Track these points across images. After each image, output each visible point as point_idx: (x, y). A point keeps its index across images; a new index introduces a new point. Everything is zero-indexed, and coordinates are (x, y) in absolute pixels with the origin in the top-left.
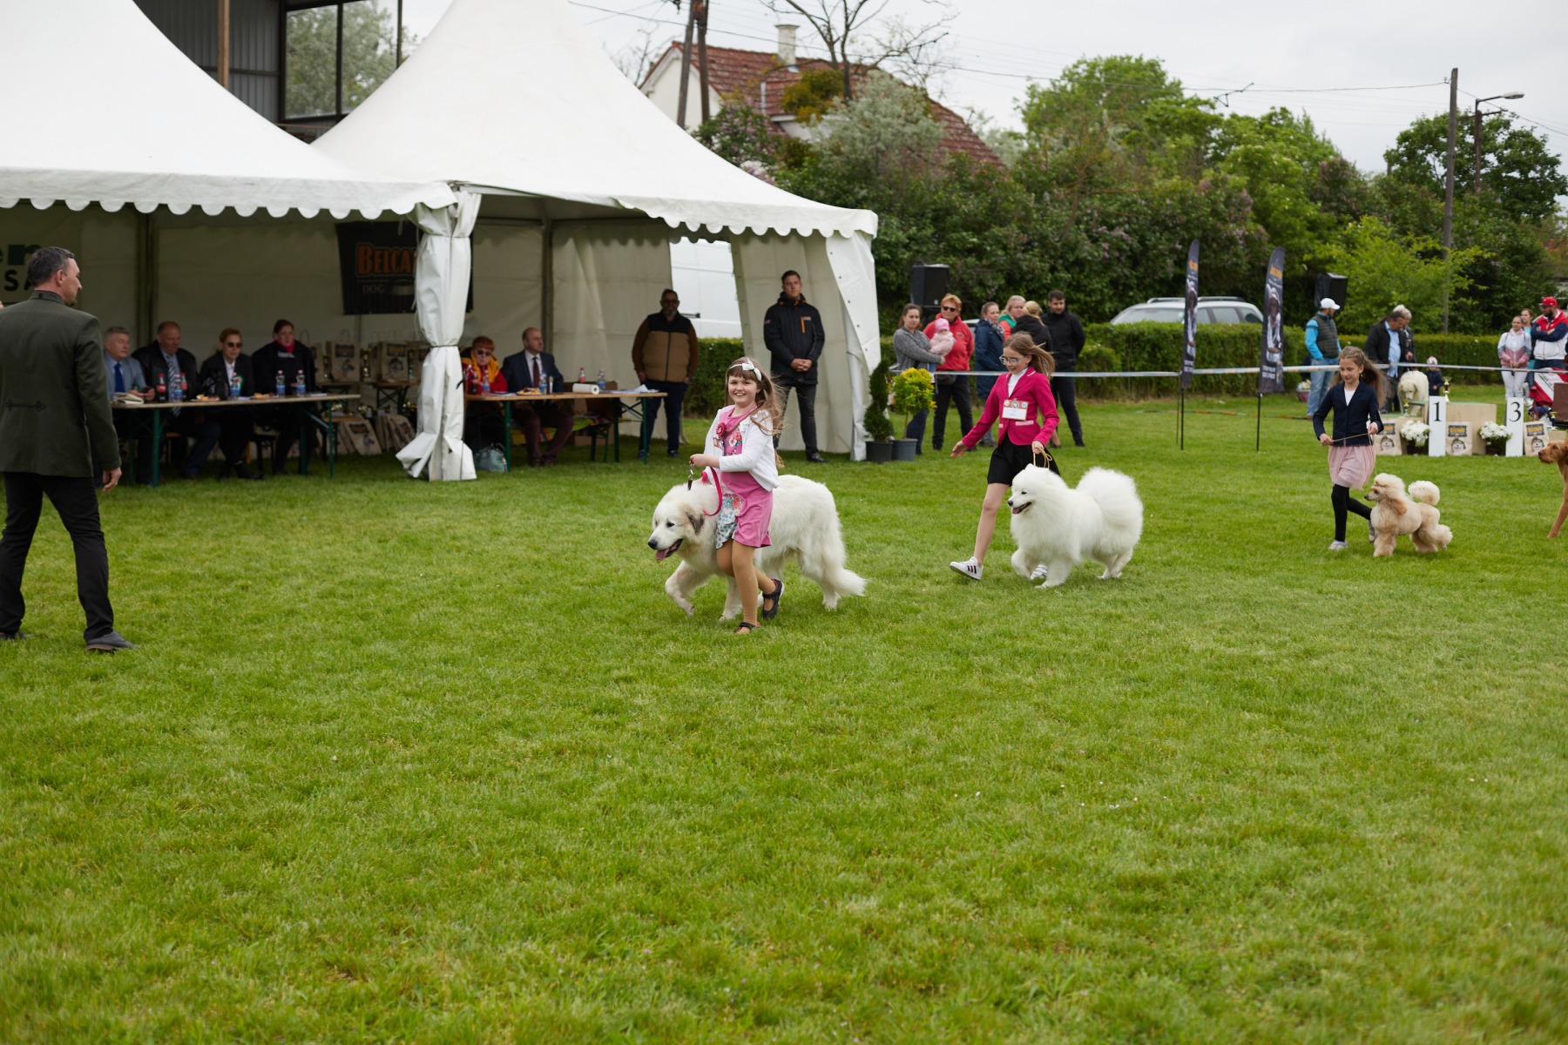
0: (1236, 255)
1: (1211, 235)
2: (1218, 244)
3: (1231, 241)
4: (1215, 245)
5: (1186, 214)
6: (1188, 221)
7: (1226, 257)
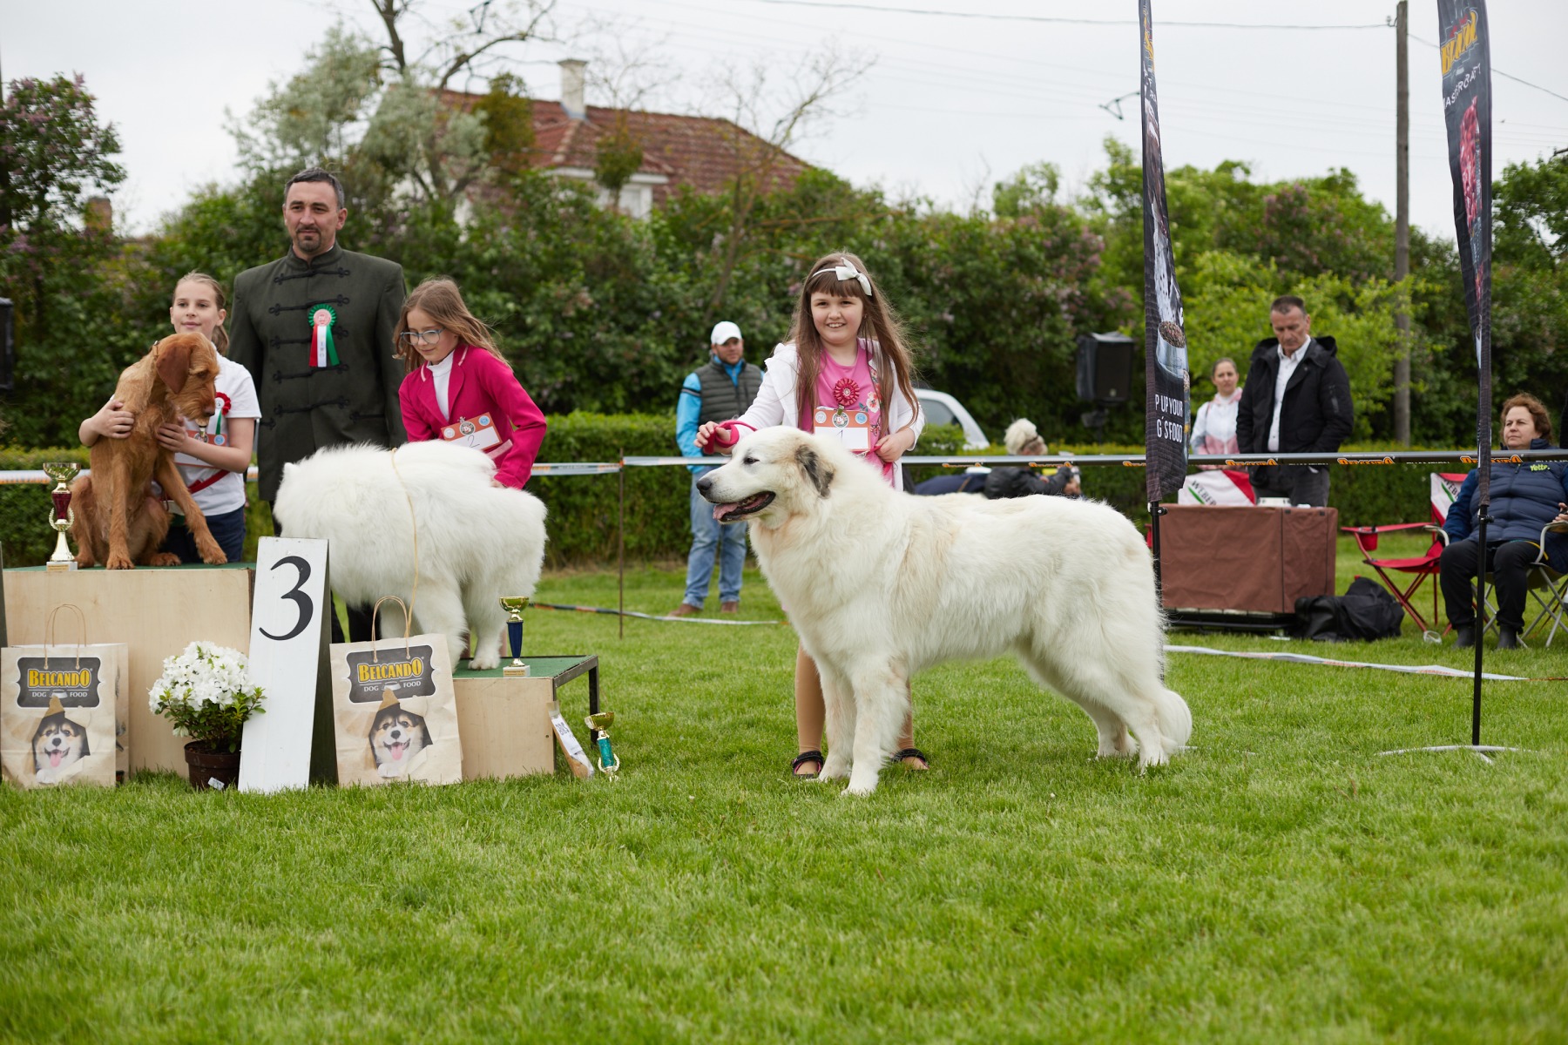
0: (1054, 329)
1: (1008, 296)
2: (1021, 311)
3: (1044, 307)
4: (1014, 313)
5: (962, 263)
6: (963, 276)
7: (1032, 332)
